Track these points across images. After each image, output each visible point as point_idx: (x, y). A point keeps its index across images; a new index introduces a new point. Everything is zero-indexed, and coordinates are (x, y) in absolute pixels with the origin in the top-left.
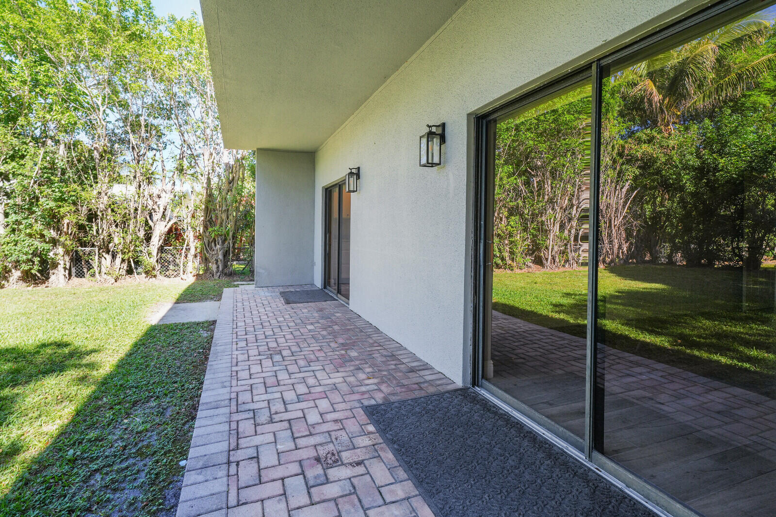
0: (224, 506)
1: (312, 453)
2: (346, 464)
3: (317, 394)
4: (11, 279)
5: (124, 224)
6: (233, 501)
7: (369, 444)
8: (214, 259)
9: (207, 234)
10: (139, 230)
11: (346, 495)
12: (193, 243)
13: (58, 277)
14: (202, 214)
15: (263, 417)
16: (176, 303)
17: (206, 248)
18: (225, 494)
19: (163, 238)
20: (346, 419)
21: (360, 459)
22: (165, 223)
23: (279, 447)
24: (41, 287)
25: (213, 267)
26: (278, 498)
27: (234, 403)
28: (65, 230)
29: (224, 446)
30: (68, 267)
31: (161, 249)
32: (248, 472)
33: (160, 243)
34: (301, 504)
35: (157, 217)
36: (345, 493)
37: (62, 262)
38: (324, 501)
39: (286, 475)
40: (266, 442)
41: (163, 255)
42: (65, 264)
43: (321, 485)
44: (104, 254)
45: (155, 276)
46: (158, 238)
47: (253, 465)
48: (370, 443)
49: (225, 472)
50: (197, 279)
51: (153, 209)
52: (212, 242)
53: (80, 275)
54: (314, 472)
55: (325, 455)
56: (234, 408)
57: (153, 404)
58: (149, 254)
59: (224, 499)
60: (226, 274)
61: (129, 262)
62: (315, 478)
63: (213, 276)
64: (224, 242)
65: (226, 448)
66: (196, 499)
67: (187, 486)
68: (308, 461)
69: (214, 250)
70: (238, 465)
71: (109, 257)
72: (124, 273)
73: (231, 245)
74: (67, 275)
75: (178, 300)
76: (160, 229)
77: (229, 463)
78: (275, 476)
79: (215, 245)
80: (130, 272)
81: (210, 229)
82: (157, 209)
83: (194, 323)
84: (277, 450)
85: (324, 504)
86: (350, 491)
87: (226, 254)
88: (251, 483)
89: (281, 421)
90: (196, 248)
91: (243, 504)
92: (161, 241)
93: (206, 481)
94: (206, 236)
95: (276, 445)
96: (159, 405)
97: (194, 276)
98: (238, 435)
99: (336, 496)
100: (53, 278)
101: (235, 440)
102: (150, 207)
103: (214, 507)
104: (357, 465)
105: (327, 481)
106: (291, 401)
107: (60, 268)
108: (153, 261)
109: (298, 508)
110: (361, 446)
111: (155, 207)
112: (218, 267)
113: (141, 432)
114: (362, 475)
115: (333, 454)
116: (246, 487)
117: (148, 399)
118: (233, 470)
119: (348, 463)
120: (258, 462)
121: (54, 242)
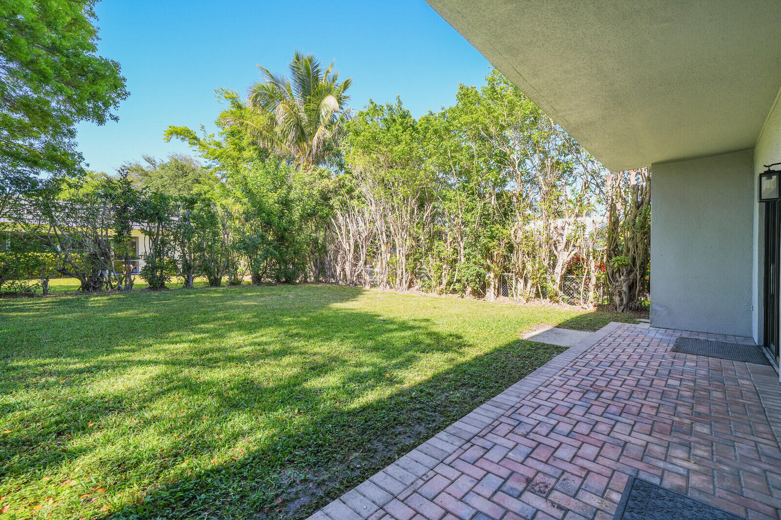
0: (441, 459)
1: (530, 474)
2: (549, 500)
3: (593, 439)
4: (467, 292)
5: (532, 255)
6: (448, 461)
7: (593, 505)
8: (617, 291)
9: (612, 264)
10: (544, 260)
11: (520, 516)
12: (594, 273)
13: (491, 293)
14: (606, 243)
15: (522, 430)
16: (556, 327)
17: (609, 279)
18: (447, 454)
19: (566, 266)
20: (598, 474)
21: (568, 507)
22: (568, 253)
23: (510, 454)
24: (481, 300)
25: (617, 299)
26: (473, 479)
27: (512, 410)
28: (495, 259)
29: (475, 431)
30: (497, 287)
31: (564, 278)
32: (473, 453)
33: (563, 272)
34: (483, 494)
35: (561, 247)
36: (521, 514)
37: (493, 283)
38: (499, 505)
39: (493, 471)
40: (505, 445)
41: (567, 283)
42: (495, 285)
43: (511, 495)
44: (519, 278)
45: (558, 302)
46: (560, 267)
47: (480, 452)
48: (598, 505)
49: (460, 444)
50: (598, 309)
51: (558, 241)
52: (616, 273)
53: (506, 294)
54: (517, 485)
55: (538, 482)
56: (509, 413)
57: (473, 390)
58: (554, 281)
59: (445, 456)
60: (631, 309)
61: (537, 287)
62: (511, 488)
63: (616, 308)
64: (629, 273)
65: (476, 433)
66: (433, 446)
67: (436, 437)
68: (520, 476)
69: (617, 281)
70: (472, 446)
71: (522, 281)
72: (534, 296)
73: (639, 277)
74: (496, 293)
75: (560, 325)
76: (564, 258)
77: (469, 441)
78: (485, 468)
79: (620, 276)
80: (537, 295)
81: (614, 259)
82: (561, 240)
83: (553, 346)
84: (507, 455)
85: (497, 506)
86: (527, 516)
87: (631, 287)
88: (467, 460)
89: (533, 440)
90: (598, 279)
91: (451, 466)
92: (564, 269)
93: (447, 442)
94: (609, 266)
95: (509, 452)
96: (476, 392)
97: (595, 306)
98: (492, 430)
99: (511, 509)
100: (488, 294)
101: (488, 431)
102: (555, 239)
103: (436, 456)
104: (557, 508)
105: (518, 497)
106: (560, 431)
107: (492, 287)
108: (556, 288)
109: (477, 494)
110: (583, 500)
111: (559, 238)
112: (622, 300)
113: (452, 402)
114: (553, 517)
115: (546, 487)
116: (463, 460)
117: (473, 386)
118: (466, 446)
119: (552, 501)
120: (486, 453)
121: (489, 269)
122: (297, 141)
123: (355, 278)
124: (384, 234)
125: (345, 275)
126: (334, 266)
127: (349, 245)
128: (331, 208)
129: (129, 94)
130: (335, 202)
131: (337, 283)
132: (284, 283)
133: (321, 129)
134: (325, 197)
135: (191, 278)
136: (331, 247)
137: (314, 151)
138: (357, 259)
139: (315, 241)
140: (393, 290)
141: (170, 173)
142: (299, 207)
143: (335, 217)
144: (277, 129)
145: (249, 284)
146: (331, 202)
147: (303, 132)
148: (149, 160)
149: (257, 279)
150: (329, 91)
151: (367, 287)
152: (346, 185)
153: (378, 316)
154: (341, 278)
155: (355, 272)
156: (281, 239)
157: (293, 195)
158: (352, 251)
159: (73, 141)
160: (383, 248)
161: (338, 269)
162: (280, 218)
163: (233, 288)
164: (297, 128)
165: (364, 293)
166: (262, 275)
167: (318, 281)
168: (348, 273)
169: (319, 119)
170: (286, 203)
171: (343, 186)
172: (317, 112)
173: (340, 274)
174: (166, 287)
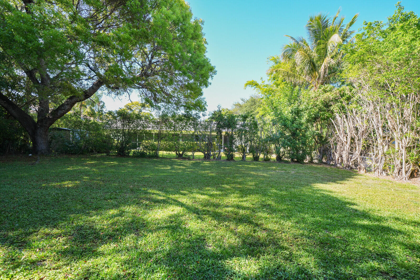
122: (310, 73)
123: (351, 163)
124: (380, 129)
125: (342, 160)
126: (333, 153)
127: (347, 138)
128: (332, 112)
129: (217, 71)
130: (335, 108)
131: (335, 165)
132: (296, 162)
133: (328, 59)
134: (327, 105)
135: (245, 156)
136: (331, 140)
137: (322, 76)
138: (352, 149)
139: (320, 136)
140: (390, 178)
141: (249, 104)
142: (306, 114)
143: (334, 118)
144: (298, 69)
145: (275, 161)
146: (332, 108)
147: (314, 65)
148: (242, 100)
149: (279, 159)
150: (334, 31)
151: (362, 172)
152: (346, 94)
153: (353, 204)
154: (339, 162)
155: (351, 158)
156: (294, 134)
157: (302, 107)
158: (349, 142)
159: (202, 97)
160: (380, 141)
161: (337, 156)
162: (293, 122)
163: (265, 163)
164: (310, 64)
165: (355, 177)
166: (282, 156)
167: (321, 162)
168: (345, 159)
169: (327, 53)
170: (298, 113)
171: (342, 96)
172: (325, 49)
173: (339, 159)
174: (233, 160)
